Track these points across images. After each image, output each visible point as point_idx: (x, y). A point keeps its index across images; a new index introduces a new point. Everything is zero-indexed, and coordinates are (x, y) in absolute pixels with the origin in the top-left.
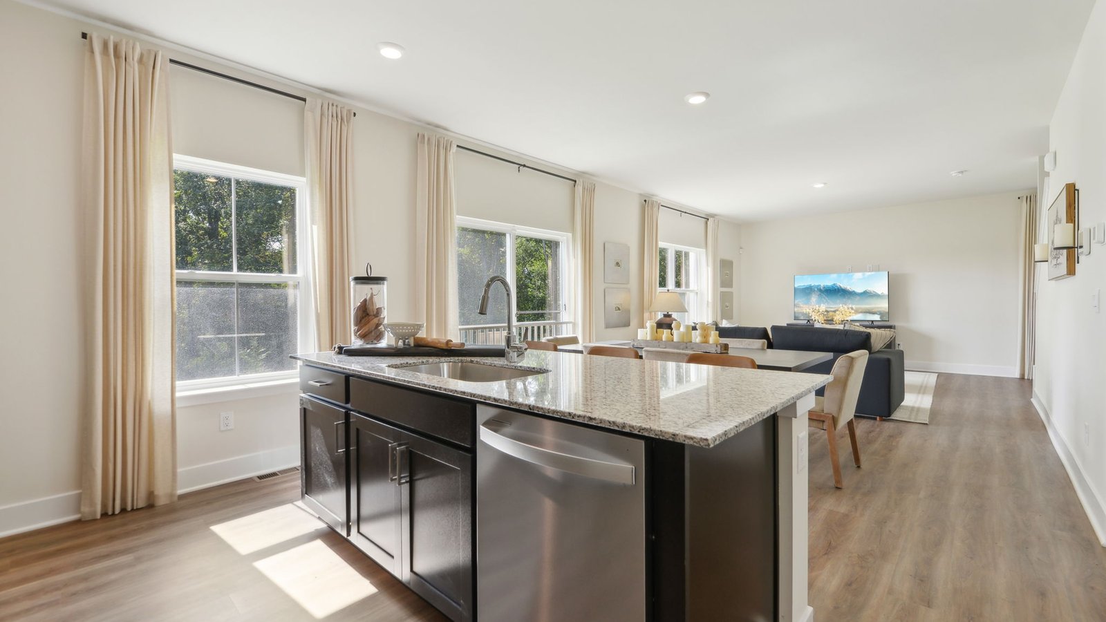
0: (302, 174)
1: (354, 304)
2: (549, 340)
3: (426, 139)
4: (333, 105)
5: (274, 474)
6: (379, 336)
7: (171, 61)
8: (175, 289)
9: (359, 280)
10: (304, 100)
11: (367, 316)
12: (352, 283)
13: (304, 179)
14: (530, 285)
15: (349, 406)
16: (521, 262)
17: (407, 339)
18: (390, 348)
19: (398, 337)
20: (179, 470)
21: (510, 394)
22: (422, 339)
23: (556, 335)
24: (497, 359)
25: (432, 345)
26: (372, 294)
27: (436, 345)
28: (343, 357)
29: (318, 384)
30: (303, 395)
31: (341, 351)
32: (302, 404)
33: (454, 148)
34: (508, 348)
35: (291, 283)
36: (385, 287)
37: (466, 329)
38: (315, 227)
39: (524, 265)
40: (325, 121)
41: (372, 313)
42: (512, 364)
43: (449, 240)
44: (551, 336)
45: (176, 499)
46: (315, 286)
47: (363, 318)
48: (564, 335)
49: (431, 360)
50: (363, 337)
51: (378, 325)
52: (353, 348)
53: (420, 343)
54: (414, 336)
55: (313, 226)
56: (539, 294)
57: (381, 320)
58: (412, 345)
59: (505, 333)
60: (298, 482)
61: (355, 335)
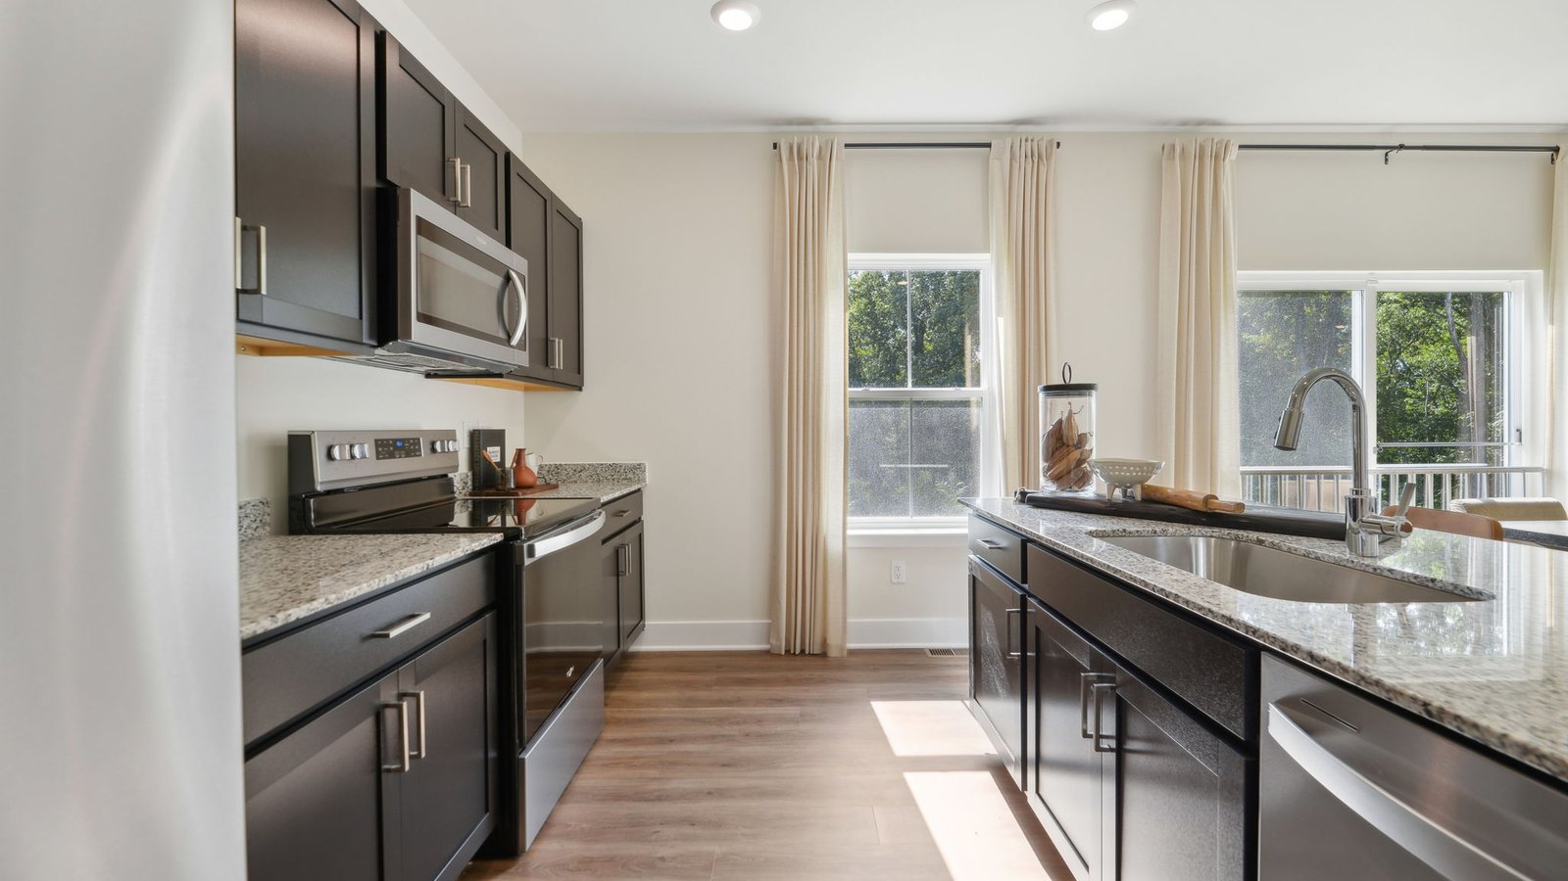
0: (986, 250)
1: (1045, 425)
2: (1469, 508)
3: (1178, 149)
4: (1026, 140)
5: (947, 652)
6: (1083, 480)
7: (847, 146)
8: (848, 410)
9: (1052, 390)
10: (989, 145)
11: (1064, 445)
12: (1041, 395)
13: (987, 256)
14: (1410, 392)
15: (1026, 586)
16: (1388, 349)
17: (1129, 487)
18: (1100, 499)
19: (1114, 483)
20: (849, 620)
21: (1360, 649)
22: (1156, 489)
23: (1491, 495)
24: (1323, 543)
25: (1175, 501)
26: (1070, 411)
27: (1184, 503)
28: (1025, 507)
29: (988, 546)
30: (972, 556)
31: (1024, 498)
32: (971, 570)
33: (1234, 152)
34: (1355, 520)
35: (973, 399)
36: (1092, 400)
37: (1255, 473)
38: (1001, 320)
39: (1395, 353)
40: (1016, 165)
41: (1071, 444)
42: (1367, 561)
43: (1222, 315)
44: (1473, 495)
45: (845, 653)
46: (1001, 402)
47: (1057, 449)
48: (1516, 498)
49: (1173, 528)
50: (1057, 479)
51: (1080, 462)
52: (1040, 495)
53: (1152, 496)
54: (1142, 482)
55: (999, 319)
56: (1432, 408)
57: (1085, 454)
58: (1139, 497)
59: (1347, 486)
60: (965, 672)
61: (1044, 476)
